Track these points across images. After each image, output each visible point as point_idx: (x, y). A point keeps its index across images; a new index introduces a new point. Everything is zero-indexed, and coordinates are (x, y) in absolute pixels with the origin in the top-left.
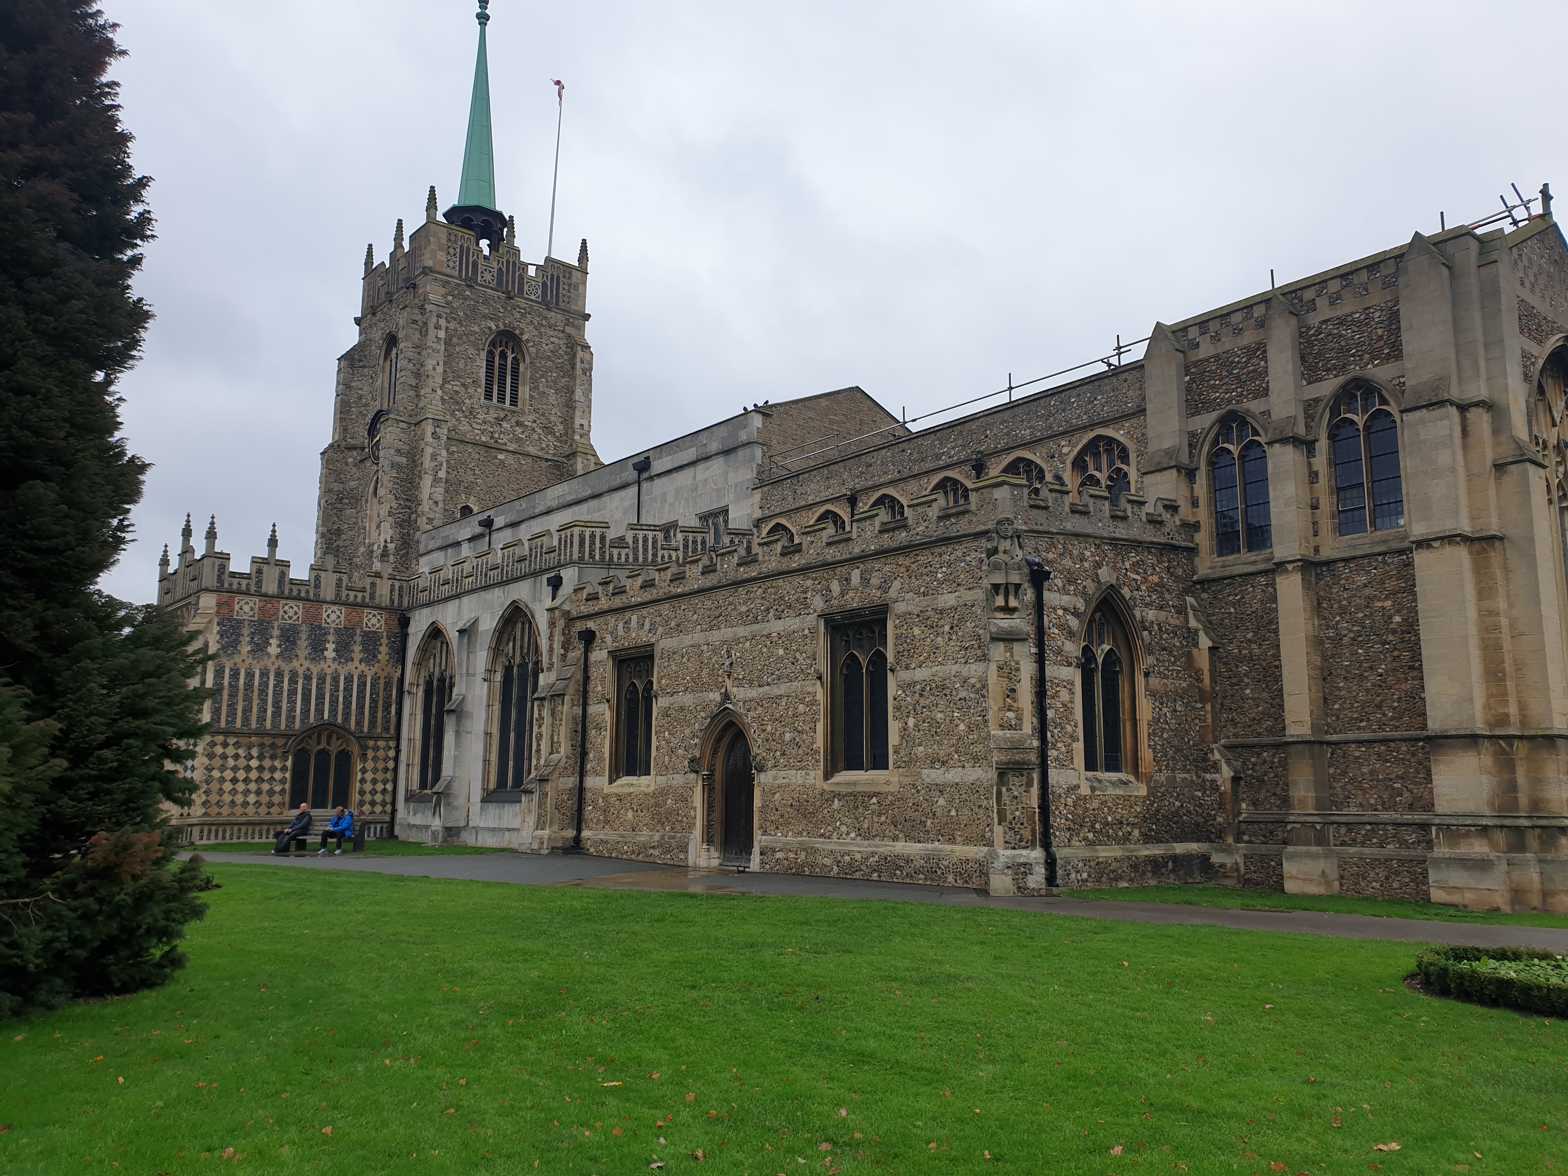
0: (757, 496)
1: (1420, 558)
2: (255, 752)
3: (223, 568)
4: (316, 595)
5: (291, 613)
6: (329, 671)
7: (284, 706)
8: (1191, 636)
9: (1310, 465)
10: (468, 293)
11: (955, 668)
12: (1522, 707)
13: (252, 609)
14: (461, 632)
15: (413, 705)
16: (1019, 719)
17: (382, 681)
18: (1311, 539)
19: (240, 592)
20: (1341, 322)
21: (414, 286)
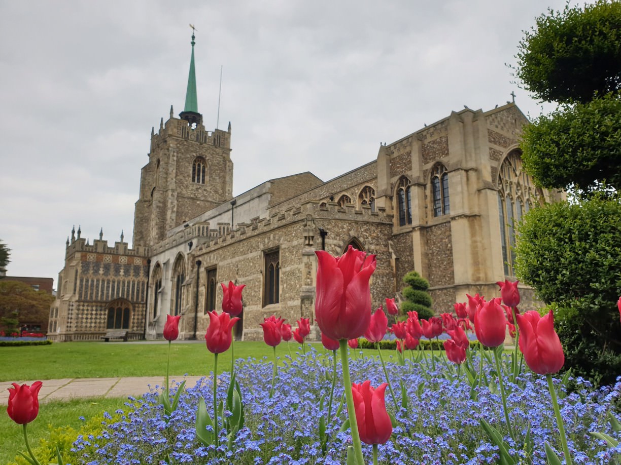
0: (268, 212)
1: (453, 223)
2: (94, 308)
3: (83, 243)
4: (117, 252)
5: (108, 259)
6: (121, 280)
7: (105, 292)
8: (390, 255)
9: (425, 193)
10: (185, 143)
11: (296, 266)
12: (486, 274)
13: (94, 258)
14: (164, 264)
15: (151, 291)
16: (312, 281)
17: (141, 283)
18: (425, 219)
19: (89, 252)
20: (434, 142)
21: (166, 141)
